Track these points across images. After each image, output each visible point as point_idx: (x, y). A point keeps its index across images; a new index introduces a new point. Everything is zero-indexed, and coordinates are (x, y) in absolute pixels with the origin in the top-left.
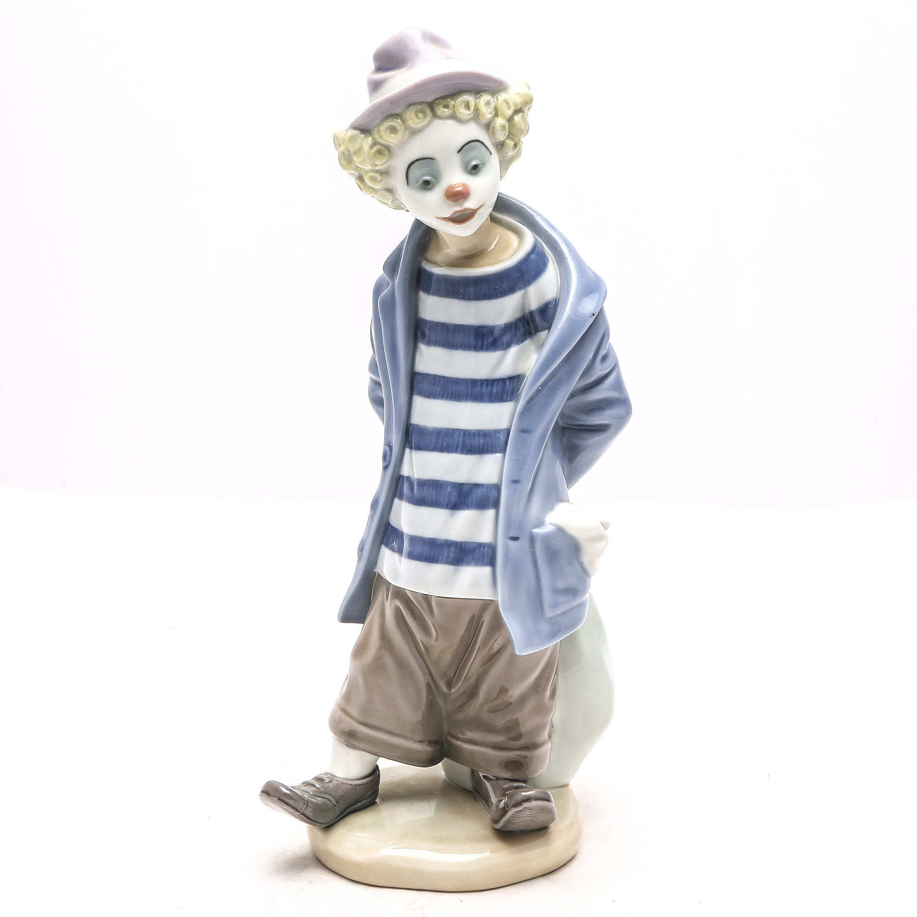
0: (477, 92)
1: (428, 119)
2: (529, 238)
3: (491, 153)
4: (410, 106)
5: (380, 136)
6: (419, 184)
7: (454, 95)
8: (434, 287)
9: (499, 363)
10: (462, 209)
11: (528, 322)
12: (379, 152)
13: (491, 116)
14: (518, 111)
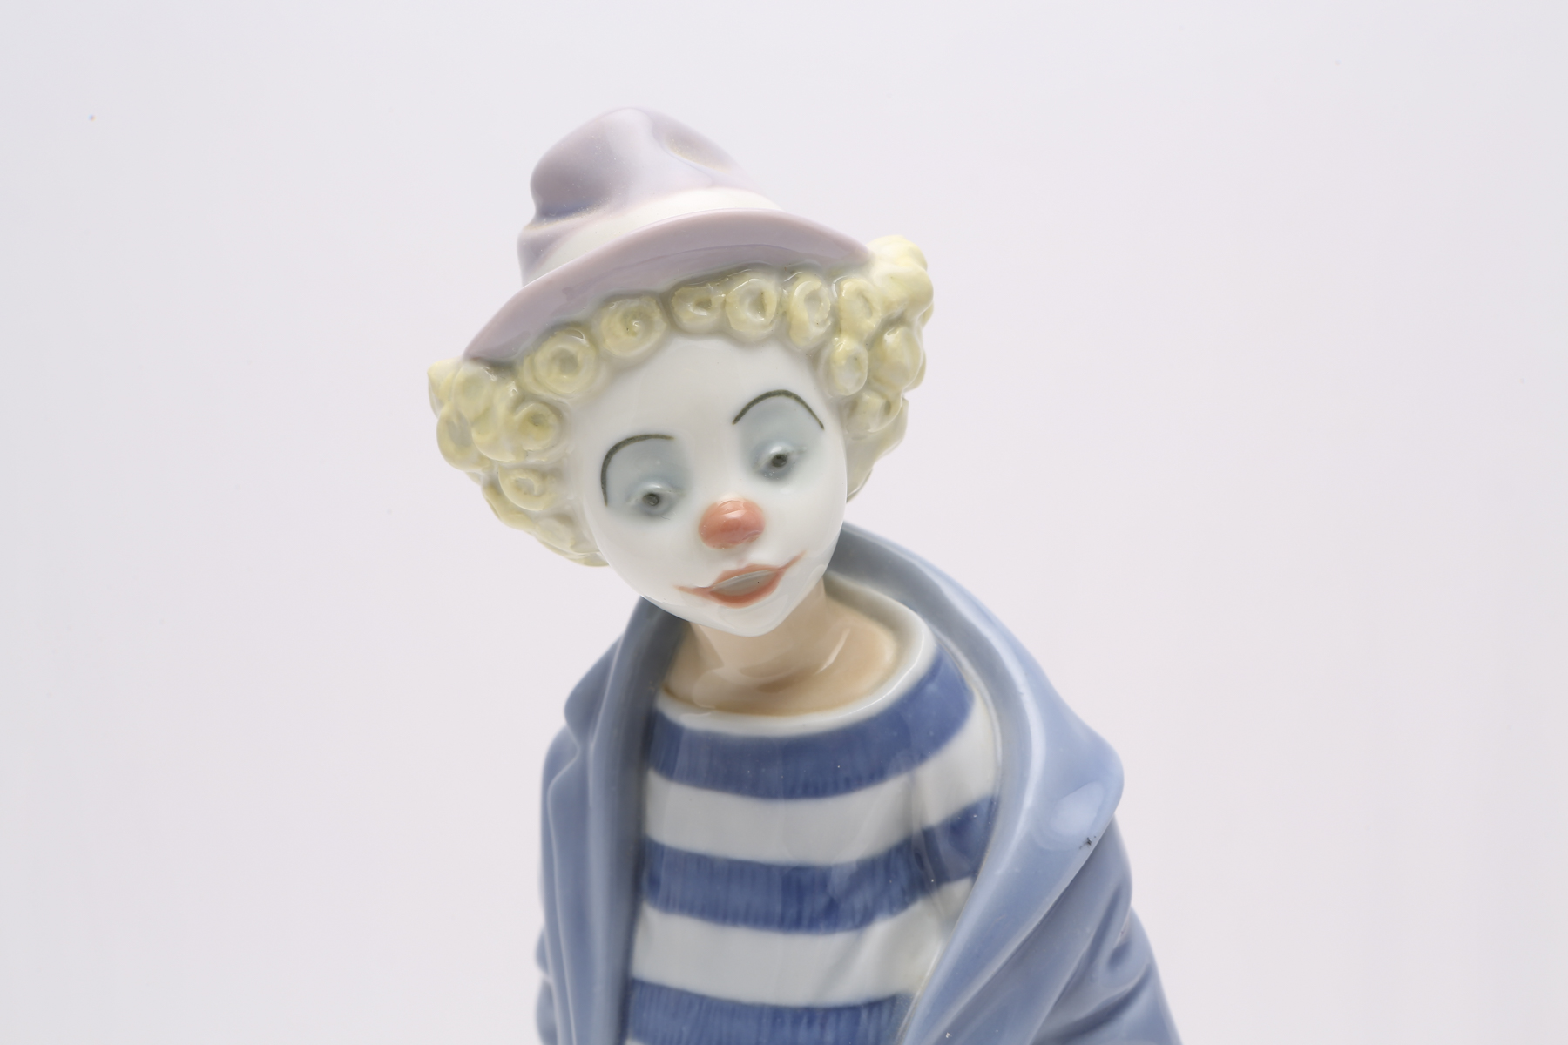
0: (787, 269)
1: (656, 336)
2: (924, 642)
3: (822, 426)
4: (609, 300)
5: (536, 380)
6: (633, 502)
7: (725, 275)
8: (682, 760)
9: (842, 963)
10: (743, 566)
11: (919, 857)
12: (535, 420)
13: (822, 330)
14: (894, 321)
